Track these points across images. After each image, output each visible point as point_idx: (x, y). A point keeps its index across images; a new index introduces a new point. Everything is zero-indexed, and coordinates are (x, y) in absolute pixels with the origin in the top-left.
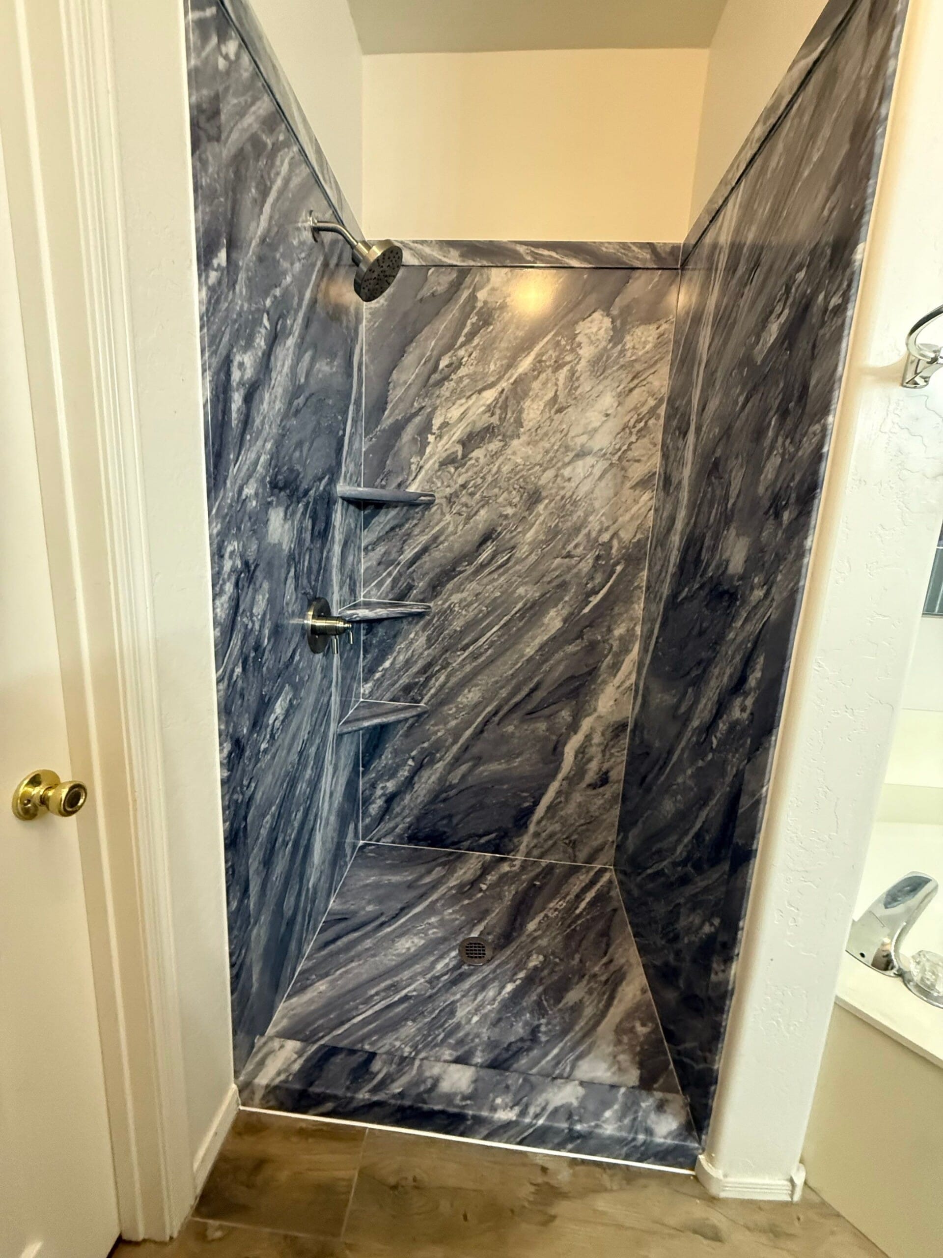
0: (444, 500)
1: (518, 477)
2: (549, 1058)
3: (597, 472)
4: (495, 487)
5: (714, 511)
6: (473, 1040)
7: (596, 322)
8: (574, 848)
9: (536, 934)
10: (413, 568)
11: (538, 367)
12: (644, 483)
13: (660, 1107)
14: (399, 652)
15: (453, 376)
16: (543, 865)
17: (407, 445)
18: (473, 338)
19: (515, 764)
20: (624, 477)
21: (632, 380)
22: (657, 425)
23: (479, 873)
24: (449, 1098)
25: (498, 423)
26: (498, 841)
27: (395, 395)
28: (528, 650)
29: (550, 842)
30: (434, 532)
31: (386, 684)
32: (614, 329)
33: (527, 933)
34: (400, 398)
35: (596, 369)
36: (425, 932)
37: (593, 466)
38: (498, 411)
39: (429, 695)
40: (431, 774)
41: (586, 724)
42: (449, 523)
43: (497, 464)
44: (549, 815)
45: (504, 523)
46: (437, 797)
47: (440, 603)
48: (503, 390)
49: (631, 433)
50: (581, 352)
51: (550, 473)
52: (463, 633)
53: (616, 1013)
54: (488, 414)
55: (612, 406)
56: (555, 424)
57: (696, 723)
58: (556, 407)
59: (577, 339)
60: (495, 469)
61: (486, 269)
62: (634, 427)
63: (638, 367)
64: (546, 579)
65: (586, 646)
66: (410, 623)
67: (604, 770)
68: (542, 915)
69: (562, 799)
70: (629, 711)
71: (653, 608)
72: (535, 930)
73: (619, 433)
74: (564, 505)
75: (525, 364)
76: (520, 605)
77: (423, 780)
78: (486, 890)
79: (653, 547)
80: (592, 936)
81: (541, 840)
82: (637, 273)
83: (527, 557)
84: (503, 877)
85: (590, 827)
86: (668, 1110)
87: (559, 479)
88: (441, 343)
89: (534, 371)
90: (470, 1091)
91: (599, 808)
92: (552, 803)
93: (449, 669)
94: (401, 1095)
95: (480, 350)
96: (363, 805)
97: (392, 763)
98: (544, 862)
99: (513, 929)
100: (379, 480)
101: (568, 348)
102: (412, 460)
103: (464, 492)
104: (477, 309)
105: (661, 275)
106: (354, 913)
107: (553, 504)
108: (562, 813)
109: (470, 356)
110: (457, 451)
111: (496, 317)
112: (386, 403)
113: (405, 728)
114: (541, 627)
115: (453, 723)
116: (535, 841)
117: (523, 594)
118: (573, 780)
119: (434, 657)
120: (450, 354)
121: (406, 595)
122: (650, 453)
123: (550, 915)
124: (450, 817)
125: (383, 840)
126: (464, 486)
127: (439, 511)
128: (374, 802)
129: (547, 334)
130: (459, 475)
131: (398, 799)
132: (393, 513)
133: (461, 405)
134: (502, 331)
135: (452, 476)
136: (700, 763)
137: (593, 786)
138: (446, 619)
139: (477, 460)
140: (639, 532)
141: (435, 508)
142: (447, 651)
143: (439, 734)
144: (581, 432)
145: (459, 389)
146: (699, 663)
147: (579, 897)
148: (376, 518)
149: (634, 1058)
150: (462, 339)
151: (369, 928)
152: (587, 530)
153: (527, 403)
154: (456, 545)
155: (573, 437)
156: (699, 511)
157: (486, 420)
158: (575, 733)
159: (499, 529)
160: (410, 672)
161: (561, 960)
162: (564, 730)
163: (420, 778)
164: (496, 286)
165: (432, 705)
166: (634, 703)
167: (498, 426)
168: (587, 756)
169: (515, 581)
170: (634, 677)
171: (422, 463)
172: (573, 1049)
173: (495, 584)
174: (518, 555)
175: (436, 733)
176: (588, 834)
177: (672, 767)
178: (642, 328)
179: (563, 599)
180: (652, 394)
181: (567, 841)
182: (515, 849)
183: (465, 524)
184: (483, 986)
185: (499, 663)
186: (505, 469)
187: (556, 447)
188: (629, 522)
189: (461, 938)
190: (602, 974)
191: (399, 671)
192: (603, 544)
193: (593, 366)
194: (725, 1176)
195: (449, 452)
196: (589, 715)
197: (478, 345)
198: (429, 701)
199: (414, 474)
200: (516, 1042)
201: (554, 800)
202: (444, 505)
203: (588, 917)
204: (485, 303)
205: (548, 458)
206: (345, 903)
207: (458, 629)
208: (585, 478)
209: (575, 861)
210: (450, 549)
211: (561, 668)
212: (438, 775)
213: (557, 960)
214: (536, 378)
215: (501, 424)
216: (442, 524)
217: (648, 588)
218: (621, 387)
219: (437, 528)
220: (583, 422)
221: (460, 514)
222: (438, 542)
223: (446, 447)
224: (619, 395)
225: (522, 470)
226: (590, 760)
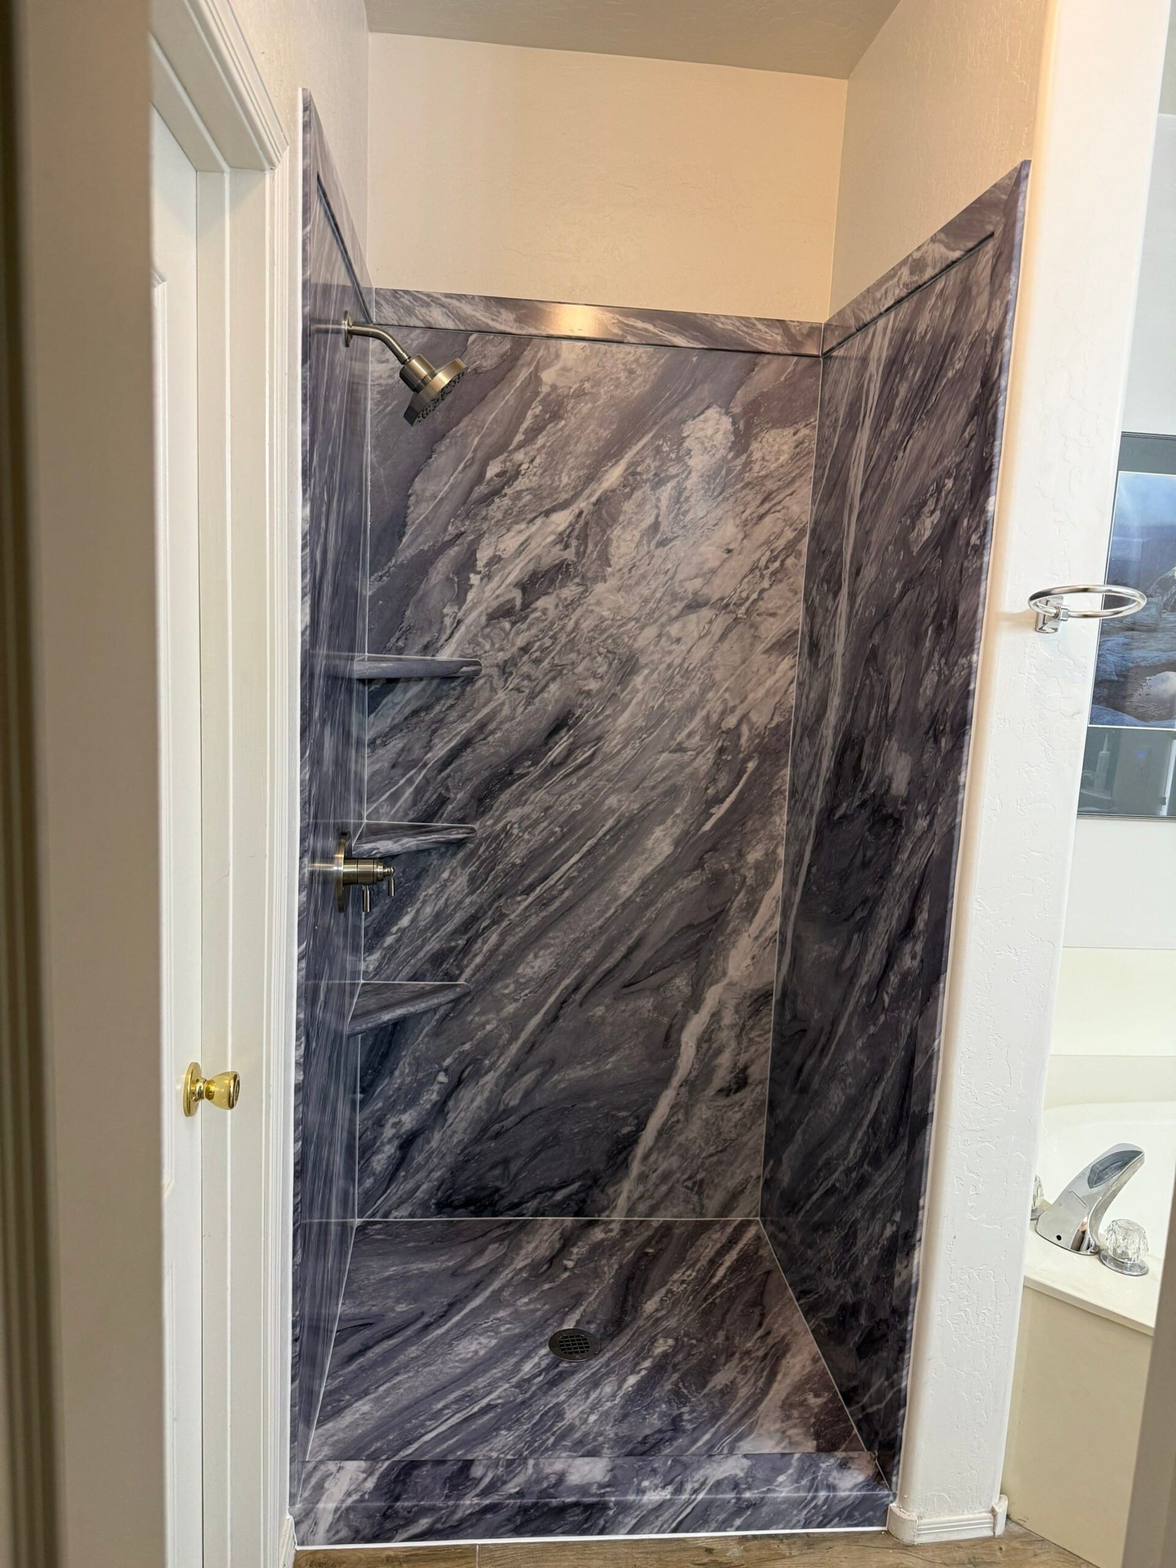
0: (496, 669)
1: (604, 636)
2: (700, 1443)
3: (717, 629)
4: (572, 650)
5: (874, 712)
6: (595, 1439)
7: (711, 423)
8: (700, 1193)
9: (659, 1315)
10: (448, 771)
11: (631, 481)
12: (781, 646)
13: (844, 1465)
14: (424, 902)
15: (507, 490)
16: (655, 1225)
17: (438, 589)
18: (536, 436)
19: (608, 1067)
20: (755, 637)
21: (762, 503)
22: (797, 565)
23: (558, 1246)
24: (583, 1489)
25: (575, 560)
26: (583, 1195)
27: (418, 513)
28: (624, 888)
29: (664, 1188)
30: (479, 717)
31: (402, 953)
32: (736, 432)
33: (645, 1315)
34: (426, 518)
35: (712, 487)
36: (495, 1330)
37: (711, 622)
38: (574, 543)
39: (472, 966)
40: (476, 1095)
41: (712, 996)
42: (503, 704)
43: (574, 617)
44: (660, 1144)
45: (585, 703)
46: (484, 1130)
47: (489, 823)
48: (581, 513)
49: (762, 577)
50: (691, 462)
51: (651, 632)
52: (526, 866)
53: (780, 1389)
54: (559, 547)
55: (736, 539)
56: (657, 561)
57: (864, 979)
58: (657, 538)
59: (685, 444)
60: (571, 625)
61: (553, 341)
62: (767, 567)
63: (770, 485)
64: (649, 783)
65: (708, 879)
66: (442, 856)
67: (740, 1065)
68: (663, 1291)
69: (681, 1116)
70: (773, 973)
71: (802, 821)
72: (657, 1310)
73: (745, 577)
74: (672, 677)
75: (613, 476)
76: (610, 823)
77: (462, 1105)
78: (575, 1267)
79: (797, 737)
80: (739, 1307)
81: (650, 1185)
82: (765, 359)
83: (619, 752)
84: (597, 1249)
85: (724, 1157)
86: (853, 1467)
87: (664, 639)
88: (489, 441)
89: (624, 486)
90: (607, 1479)
91: (736, 1126)
92: (664, 1124)
93: (504, 924)
94: (520, 1494)
95: (547, 454)
96: (361, 1158)
97: (411, 1082)
98: (657, 1220)
99: (624, 1312)
100: (393, 640)
101: (673, 456)
102: (445, 611)
103: (525, 658)
104: (541, 396)
105: (796, 364)
106: (381, 1316)
107: (655, 675)
108: (680, 1139)
109: (532, 461)
110: (514, 599)
111: (569, 408)
112: (405, 525)
113: (434, 1023)
114: (643, 853)
115: (511, 1008)
116: (641, 1188)
117: (615, 806)
118: (694, 1086)
119: (481, 907)
120: (501, 458)
121: (436, 813)
122: (789, 604)
123: (675, 1289)
124: (506, 1162)
125: (395, 1213)
126: (525, 650)
127: (488, 686)
128: (379, 1151)
129: (643, 436)
130: (518, 634)
131: (420, 1141)
132: (415, 689)
133: (520, 532)
134: (577, 429)
135: (507, 634)
136: (872, 1029)
137: (725, 1092)
138: (499, 847)
139: (545, 611)
140: (778, 713)
141: (481, 681)
142: (500, 896)
143: (489, 1027)
144: (693, 573)
145: (516, 509)
146: (864, 902)
147: (714, 1263)
148: (390, 697)
149: (808, 1431)
150: (519, 437)
151: (409, 1332)
152: (704, 712)
153: (616, 532)
154: (515, 736)
155: (681, 581)
156: (856, 705)
157: (557, 554)
158: (697, 1012)
159: (578, 712)
160: (442, 932)
161: (700, 1340)
162: (679, 1007)
163: (457, 1101)
164: (570, 364)
165: (477, 982)
166: (780, 961)
167: (575, 564)
168: (715, 1046)
169: (604, 787)
170: (777, 921)
171: (460, 615)
172: (728, 1432)
173: (574, 792)
174: (606, 749)
175: (483, 1026)
176: (720, 1169)
177: (838, 1043)
178: (773, 432)
179: (673, 812)
180: (789, 522)
181: (689, 1184)
182: (610, 1206)
183: (529, 703)
184: (595, 1382)
185: (581, 911)
186: (587, 625)
187: (658, 595)
188: (762, 699)
189: (549, 1333)
190: (758, 1349)
191: (426, 929)
192: (728, 732)
193: (708, 483)
194: (920, 1518)
195: (501, 600)
196: (717, 982)
197: (543, 446)
198: (473, 975)
199: (448, 632)
200: (653, 1434)
201: (668, 1120)
202: (496, 677)
203: (731, 1285)
204: (554, 387)
205: (647, 610)
206: (362, 1304)
207: (518, 861)
208: (700, 638)
209: (702, 1215)
210: (505, 742)
211: (673, 913)
212: (486, 1094)
213: (694, 1342)
214: (629, 496)
215: (579, 562)
216: (492, 705)
217: (793, 793)
218: (748, 512)
219: (485, 711)
220: (696, 560)
221: (518, 690)
222: (487, 732)
223: (497, 592)
224: (745, 523)
225: (611, 626)
226: (719, 1051)
